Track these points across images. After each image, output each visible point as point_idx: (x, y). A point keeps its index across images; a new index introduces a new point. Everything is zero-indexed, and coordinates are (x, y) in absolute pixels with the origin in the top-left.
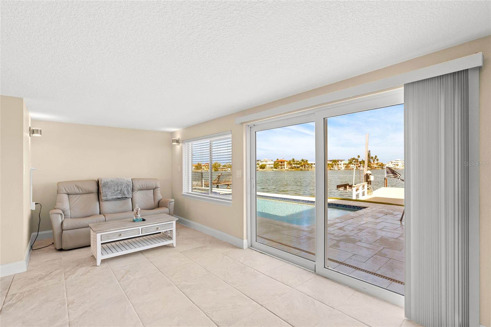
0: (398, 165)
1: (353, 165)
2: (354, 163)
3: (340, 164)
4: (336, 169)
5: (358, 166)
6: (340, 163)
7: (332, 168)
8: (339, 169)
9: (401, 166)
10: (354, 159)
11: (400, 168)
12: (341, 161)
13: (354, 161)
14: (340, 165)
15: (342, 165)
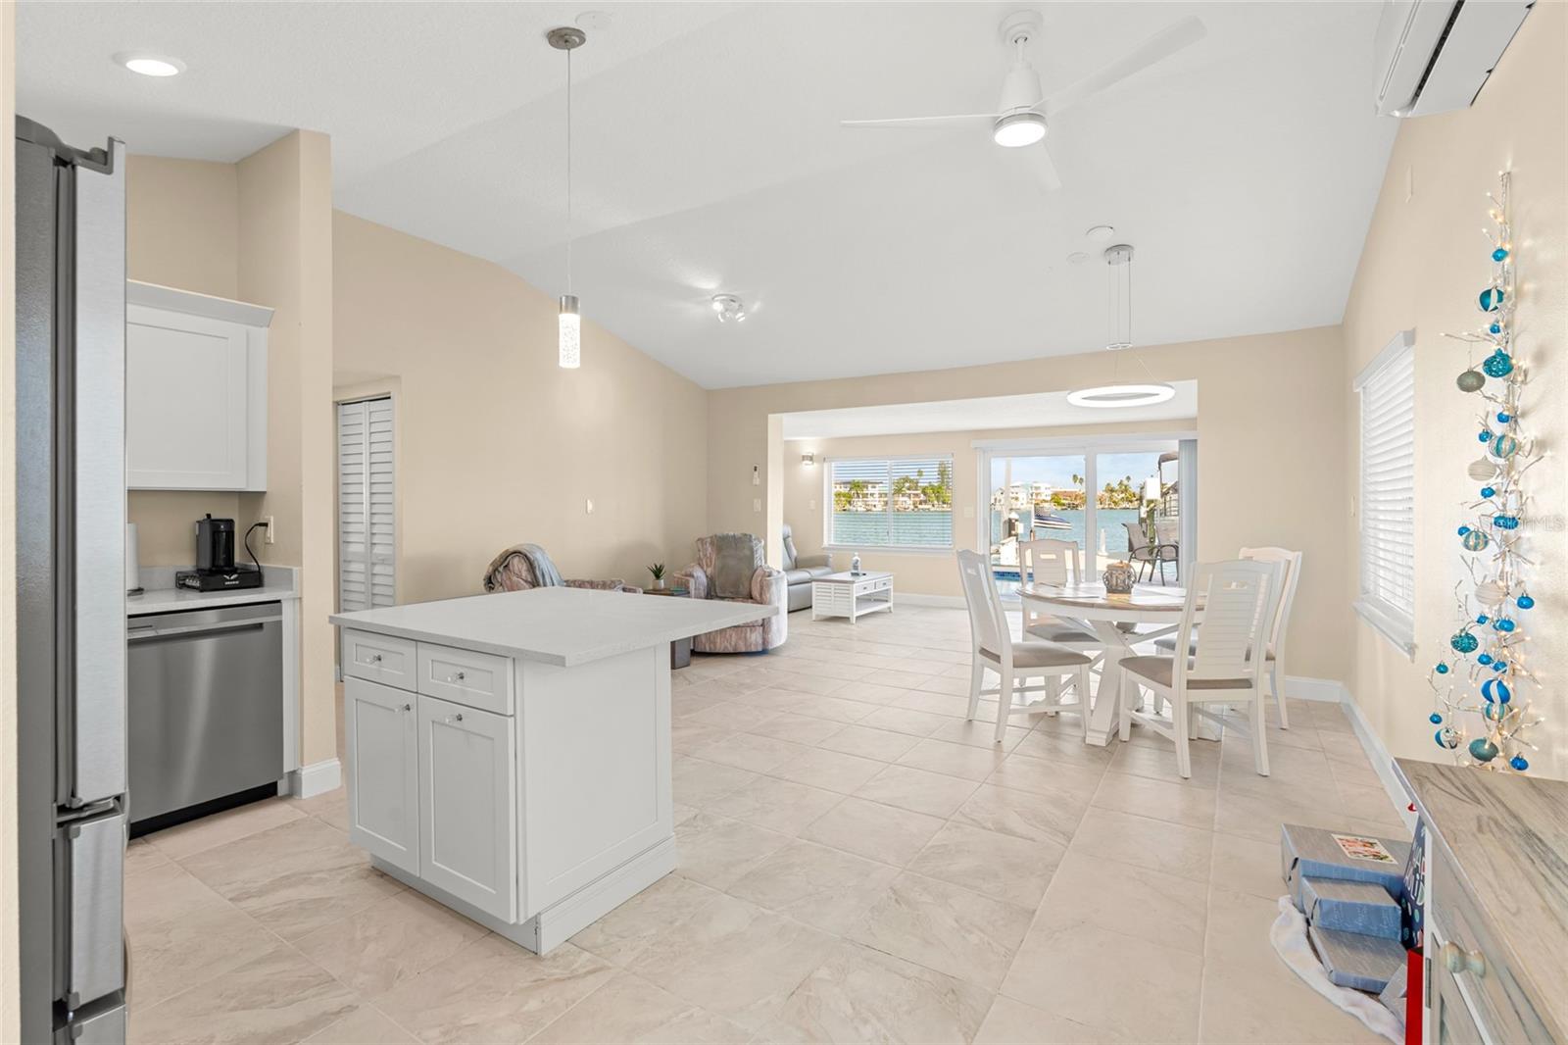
0: (1017, 499)
1: (906, 499)
2: (908, 492)
3: (872, 495)
4: (859, 509)
5: (917, 499)
6: (870, 490)
7: (847, 507)
8: (868, 510)
9: (1025, 502)
10: (906, 480)
11: (1022, 507)
12: (874, 484)
13: (907, 485)
14: (870, 498)
15: (877, 496)
